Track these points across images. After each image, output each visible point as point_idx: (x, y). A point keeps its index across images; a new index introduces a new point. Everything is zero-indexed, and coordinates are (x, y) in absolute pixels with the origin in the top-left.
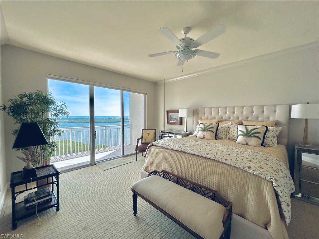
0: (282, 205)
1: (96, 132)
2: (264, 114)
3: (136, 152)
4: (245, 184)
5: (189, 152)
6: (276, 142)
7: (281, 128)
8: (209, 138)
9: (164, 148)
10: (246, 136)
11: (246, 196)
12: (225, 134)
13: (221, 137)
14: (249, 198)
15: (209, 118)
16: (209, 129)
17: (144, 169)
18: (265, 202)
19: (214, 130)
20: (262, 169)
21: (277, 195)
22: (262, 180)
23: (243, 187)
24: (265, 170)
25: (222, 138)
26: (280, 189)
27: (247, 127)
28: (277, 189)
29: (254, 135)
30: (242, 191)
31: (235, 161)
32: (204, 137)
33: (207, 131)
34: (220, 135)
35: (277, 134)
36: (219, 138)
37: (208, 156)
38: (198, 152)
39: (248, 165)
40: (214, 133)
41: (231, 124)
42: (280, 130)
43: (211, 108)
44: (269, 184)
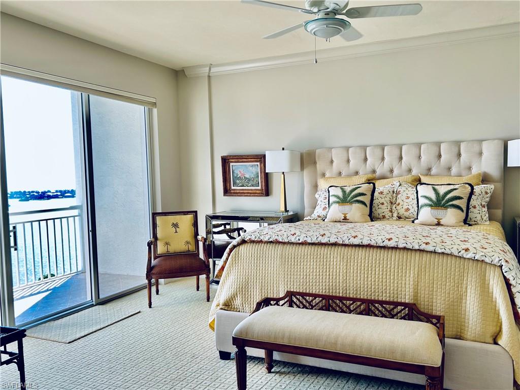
0: (515, 299)
1: (14, 227)
2: (461, 158)
3: (147, 281)
4: (461, 280)
5: (347, 242)
6: (487, 215)
7: (493, 186)
8: (356, 221)
9: (281, 242)
10: (436, 206)
11: (464, 301)
12: (389, 207)
13: (381, 215)
14: (469, 302)
15: (344, 174)
16: (356, 197)
17: (219, 308)
18: (492, 301)
19: (366, 199)
20: (486, 249)
21: (508, 285)
22: (486, 267)
23: (458, 287)
24: (489, 250)
25: (384, 217)
26: (513, 275)
27: (436, 187)
28: (509, 274)
29: (451, 203)
30: (456, 295)
31: (443, 244)
32: (345, 219)
33: (351, 203)
34: (380, 211)
35: (488, 199)
36: (378, 219)
37: (392, 244)
38: (369, 238)
39: (464, 247)
40: (366, 206)
41: (398, 184)
42: (492, 190)
43: (347, 149)
44: (498, 270)
